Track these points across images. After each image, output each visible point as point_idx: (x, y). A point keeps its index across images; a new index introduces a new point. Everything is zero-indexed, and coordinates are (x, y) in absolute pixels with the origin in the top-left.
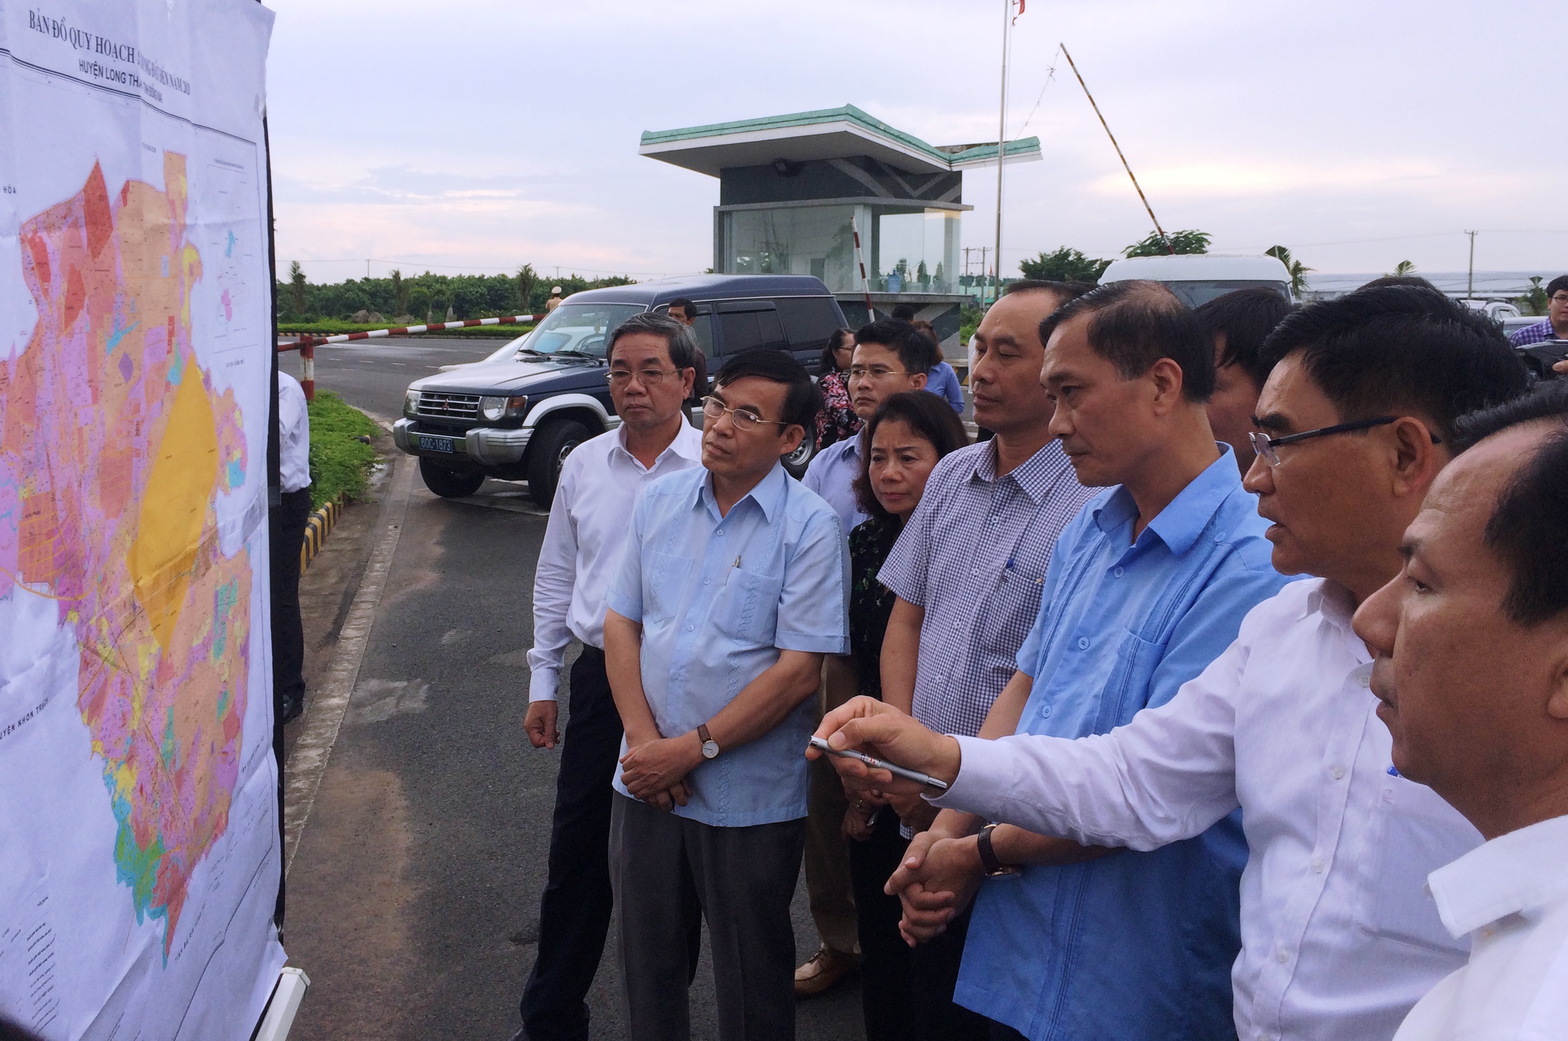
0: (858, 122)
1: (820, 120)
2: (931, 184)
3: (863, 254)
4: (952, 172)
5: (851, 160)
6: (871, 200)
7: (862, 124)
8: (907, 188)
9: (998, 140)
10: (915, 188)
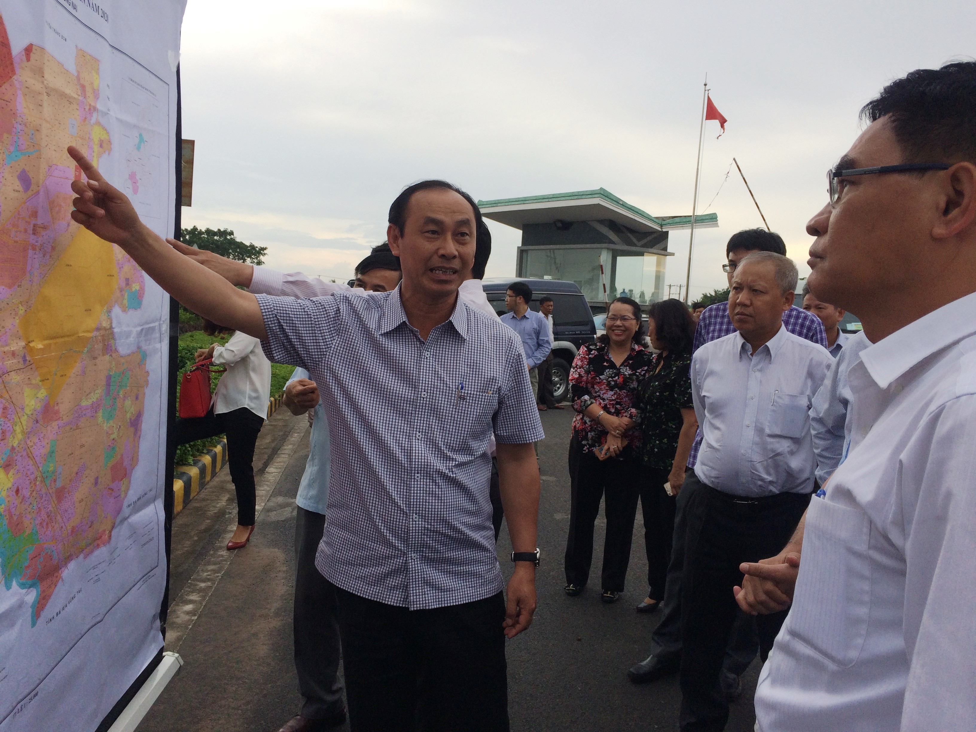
0: (607, 199)
1: (584, 197)
2: (649, 238)
3: (606, 279)
4: (662, 231)
5: (601, 222)
6: (612, 246)
7: (609, 200)
8: (635, 240)
9: (691, 214)
10: (639, 240)
